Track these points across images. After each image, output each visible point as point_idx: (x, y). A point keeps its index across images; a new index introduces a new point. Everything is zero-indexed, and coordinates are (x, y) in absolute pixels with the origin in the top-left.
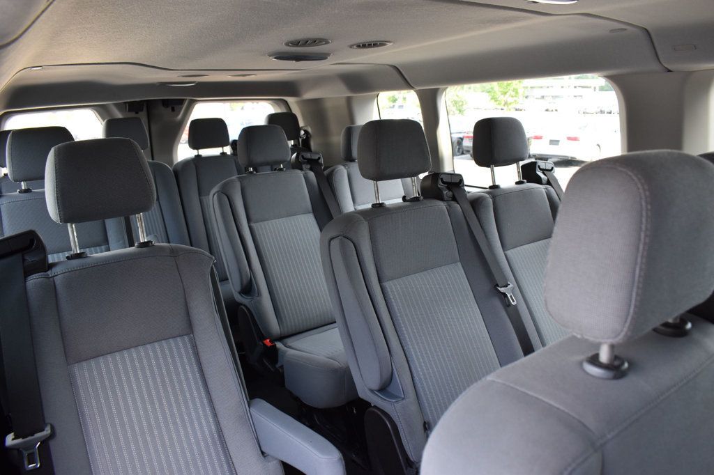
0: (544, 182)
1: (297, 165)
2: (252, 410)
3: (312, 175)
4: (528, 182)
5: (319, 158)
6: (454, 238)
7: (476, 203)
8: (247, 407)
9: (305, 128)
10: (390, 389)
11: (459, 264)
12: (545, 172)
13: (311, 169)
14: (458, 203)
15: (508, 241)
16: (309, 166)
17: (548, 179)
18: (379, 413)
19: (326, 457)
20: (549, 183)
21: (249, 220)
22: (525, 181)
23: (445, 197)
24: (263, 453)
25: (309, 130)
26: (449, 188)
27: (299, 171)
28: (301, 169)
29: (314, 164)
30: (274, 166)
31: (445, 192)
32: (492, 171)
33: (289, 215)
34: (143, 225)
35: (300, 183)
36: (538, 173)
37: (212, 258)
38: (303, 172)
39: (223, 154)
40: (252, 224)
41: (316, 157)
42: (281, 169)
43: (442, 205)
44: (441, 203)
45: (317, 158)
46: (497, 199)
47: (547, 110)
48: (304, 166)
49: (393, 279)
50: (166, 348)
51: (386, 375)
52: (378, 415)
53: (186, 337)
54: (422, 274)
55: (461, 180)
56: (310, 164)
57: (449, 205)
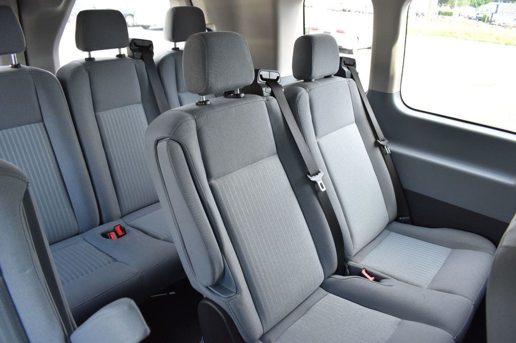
0: (347, 76)
20: (351, 76)
21: (209, 176)
31: (264, 88)
39: (120, 56)
40: (213, 182)
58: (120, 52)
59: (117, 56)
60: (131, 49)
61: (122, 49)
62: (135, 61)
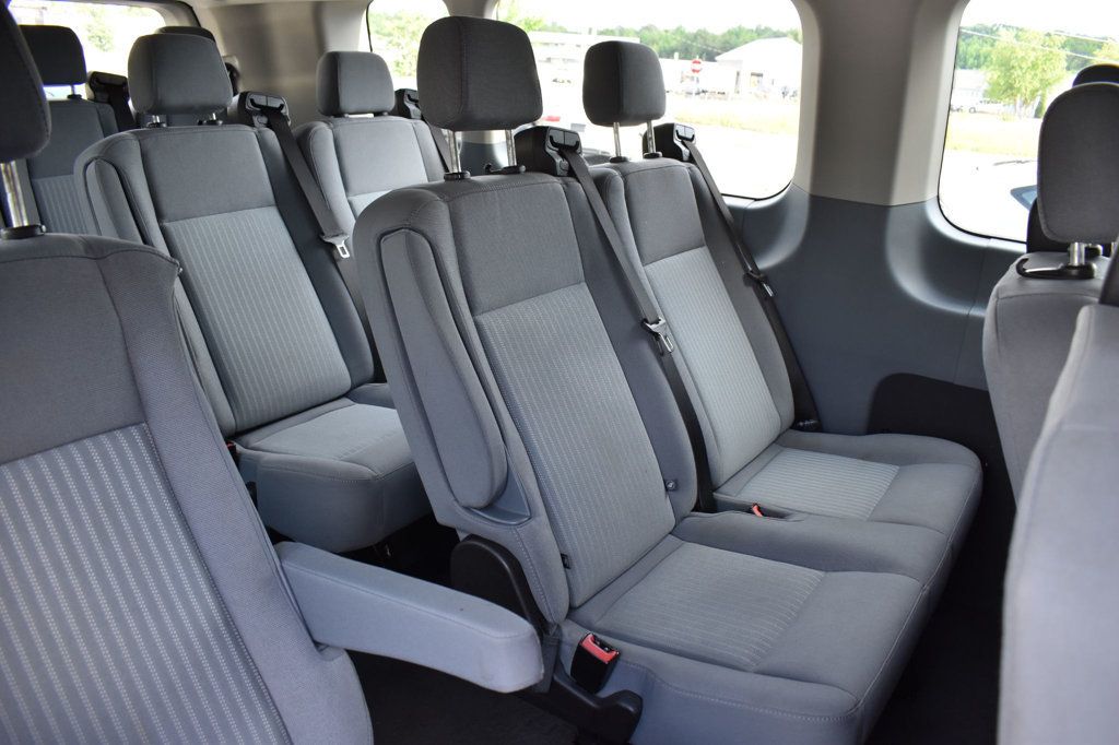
0: (685, 158)
1: (244, 116)
2: (288, 565)
3: (271, 135)
4: (664, 156)
5: (282, 106)
6: (575, 241)
7: (602, 183)
8: (276, 560)
9: (229, 61)
10: (501, 505)
11: (584, 284)
12: (686, 142)
13: (269, 125)
14: (579, 181)
15: (647, 249)
16: (265, 120)
17: (690, 154)
18: (487, 548)
19: (503, 635)
20: (691, 159)
21: (159, 216)
22: (660, 153)
23: (558, 169)
24: (317, 644)
25: (236, 63)
26: (561, 154)
27: (248, 128)
28: (252, 125)
29: (274, 117)
30: (200, 115)
31: (558, 160)
32: (616, 132)
33: (234, 208)
34: (19, 188)
35: (249, 149)
36: (675, 142)
37: (175, 264)
38: (255, 130)
39: (74, 97)
40: (166, 224)
41: (276, 104)
42: (213, 123)
43: (556, 184)
44: (555, 179)
45: (278, 105)
46: (630, 178)
47: (555, 81)
48: (255, 119)
49: (491, 309)
50: (125, 445)
51: (499, 479)
52: (487, 552)
53: (134, 431)
54: (531, 301)
55: (578, 144)
56: (267, 116)
57: (566, 184)
58: (73, 90)
59: (69, 97)
60: (91, 87)
61: (76, 86)
62: (98, 105)
